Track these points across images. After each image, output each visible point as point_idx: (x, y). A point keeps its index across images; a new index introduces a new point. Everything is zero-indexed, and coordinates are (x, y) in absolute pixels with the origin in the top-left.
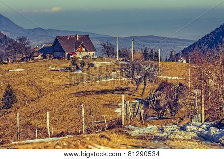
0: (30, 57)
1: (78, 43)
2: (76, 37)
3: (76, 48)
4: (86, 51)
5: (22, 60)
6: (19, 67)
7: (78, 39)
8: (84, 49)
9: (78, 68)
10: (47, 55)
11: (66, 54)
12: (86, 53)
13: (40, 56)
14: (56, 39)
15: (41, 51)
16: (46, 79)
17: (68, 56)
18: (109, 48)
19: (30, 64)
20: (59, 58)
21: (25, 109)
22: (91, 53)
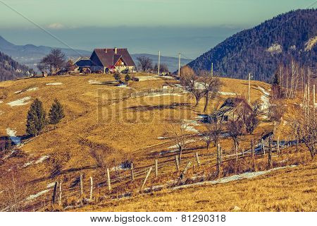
0: (66, 71)
1: (117, 57)
2: (114, 50)
3: (115, 62)
4: (125, 64)
5: (59, 73)
6: (55, 81)
7: (116, 52)
8: (123, 63)
9: (121, 83)
10: (85, 69)
11: (105, 68)
12: (125, 67)
13: (76, 70)
14: (94, 52)
15: (78, 63)
16: (89, 94)
17: (107, 70)
18: (146, 62)
19: (67, 78)
20: (97, 72)
21: (73, 124)
22: (131, 67)
